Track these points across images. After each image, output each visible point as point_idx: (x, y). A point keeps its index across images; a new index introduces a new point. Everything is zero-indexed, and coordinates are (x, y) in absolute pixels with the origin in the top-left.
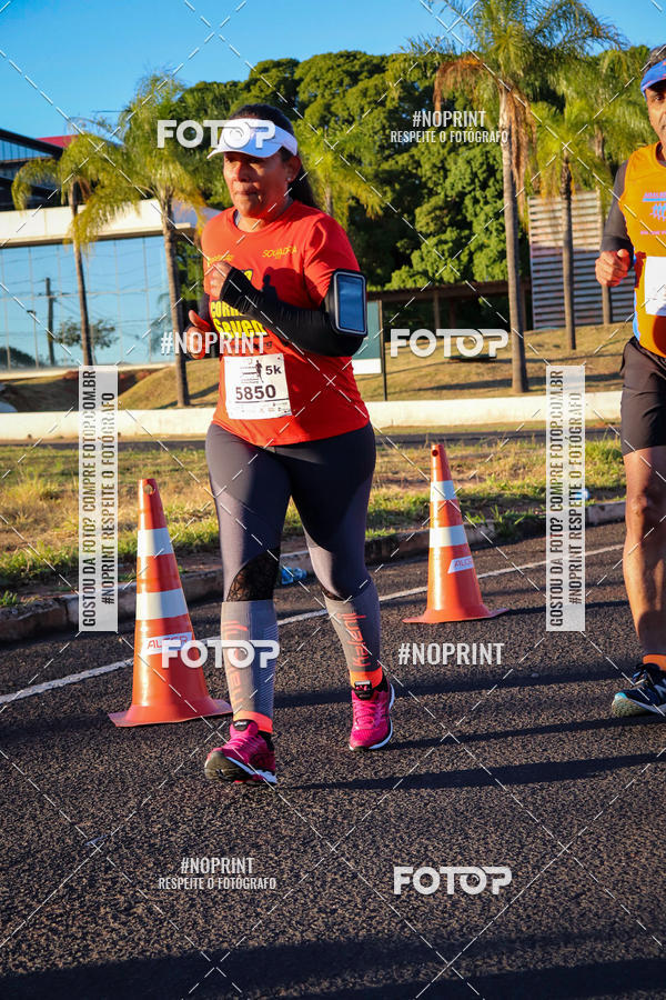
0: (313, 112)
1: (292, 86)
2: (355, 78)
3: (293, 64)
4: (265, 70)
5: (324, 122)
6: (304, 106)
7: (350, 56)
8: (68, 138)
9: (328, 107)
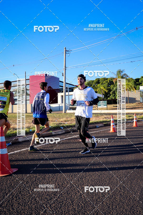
0: (101, 83)
1: (99, 81)
2: (105, 80)
3: (99, 79)
4: (97, 79)
5: (102, 84)
6: (100, 82)
7: (104, 78)
8: (78, 85)
9: (102, 83)
